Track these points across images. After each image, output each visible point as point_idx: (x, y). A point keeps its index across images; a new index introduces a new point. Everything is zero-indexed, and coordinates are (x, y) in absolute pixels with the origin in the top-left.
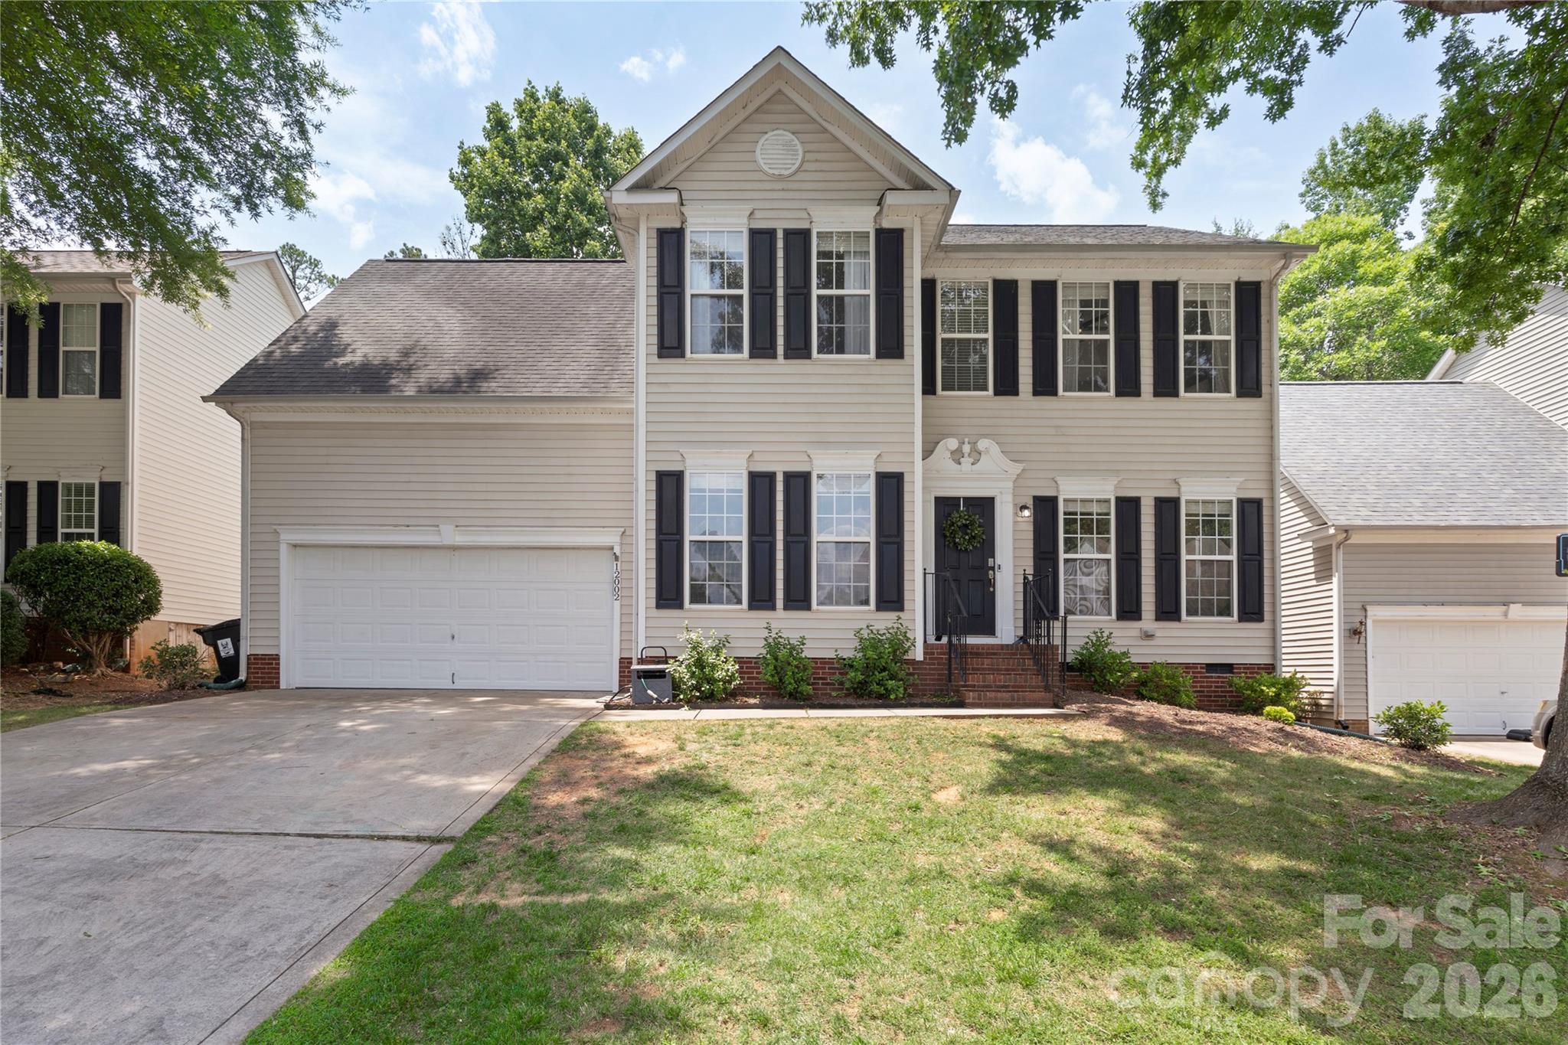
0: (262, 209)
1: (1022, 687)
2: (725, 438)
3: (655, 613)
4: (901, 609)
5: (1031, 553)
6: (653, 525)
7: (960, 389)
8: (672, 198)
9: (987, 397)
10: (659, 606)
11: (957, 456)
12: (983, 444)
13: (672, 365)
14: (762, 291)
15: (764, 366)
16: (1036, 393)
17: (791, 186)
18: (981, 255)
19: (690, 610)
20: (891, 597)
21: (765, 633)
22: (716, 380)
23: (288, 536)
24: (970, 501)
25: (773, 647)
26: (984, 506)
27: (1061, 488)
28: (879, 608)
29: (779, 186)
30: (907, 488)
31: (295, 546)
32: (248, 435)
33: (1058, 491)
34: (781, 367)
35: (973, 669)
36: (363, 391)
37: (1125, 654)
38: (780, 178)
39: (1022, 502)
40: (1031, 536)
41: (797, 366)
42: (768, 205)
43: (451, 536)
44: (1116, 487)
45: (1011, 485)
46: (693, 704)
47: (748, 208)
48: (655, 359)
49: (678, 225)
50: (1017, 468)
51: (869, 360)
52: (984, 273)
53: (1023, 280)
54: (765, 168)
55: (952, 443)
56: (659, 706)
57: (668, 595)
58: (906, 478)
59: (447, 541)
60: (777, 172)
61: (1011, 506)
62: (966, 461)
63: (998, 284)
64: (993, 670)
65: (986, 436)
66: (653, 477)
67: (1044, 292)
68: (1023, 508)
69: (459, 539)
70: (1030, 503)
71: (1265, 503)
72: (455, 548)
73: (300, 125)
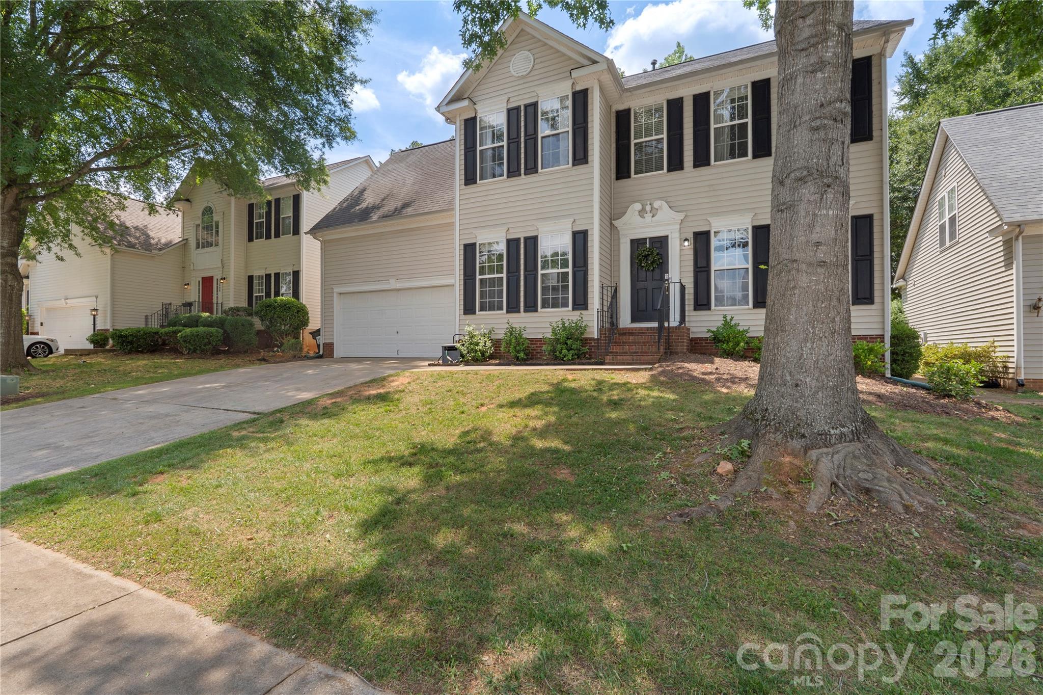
0: (334, 144)
1: (646, 353)
2: (488, 224)
3: (463, 317)
4: (586, 308)
5: (692, 268)
6: (462, 272)
7: (646, 172)
8: (465, 103)
9: (664, 174)
10: (465, 313)
11: (642, 213)
12: (657, 204)
13: (472, 188)
14: (513, 141)
15: (515, 181)
16: (695, 166)
17: (530, 79)
18: (657, 87)
19: (479, 315)
20: (581, 303)
21: (507, 326)
22: (492, 192)
23: (337, 290)
24: (653, 240)
25: (511, 331)
26: (661, 242)
27: (712, 225)
28: (574, 309)
29: (522, 82)
30: (590, 238)
31: (340, 294)
32: (323, 247)
33: (711, 227)
34: (523, 179)
35: (623, 343)
36: (359, 221)
37: (746, 331)
38: (523, 77)
39: (684, 236)
40: (692, 257)
41: (532, 178)
42: (517, 93)
43: (393, 284)
44: (752, 220)
45: (678, 227)
46: (467, 363)
47: (505, 98)
48: (463, 187)
49: (473, 115)
50: (681, 216)
51: (569, 168)
52: (660, 98)
53: (687, 96)
54: (515, 74)
55: (638, 206)
56: (452, 365)
57: (469, 309)
58: (589, 233)
59: (393, 287)
60: (520, 75)
61: (678, 240)
62: (648, 216)
63: (670, 102)
64: (635, 343)
65: (660, 199)
66: (462, 247)
67: (702, 101)
68: (686, 240)
69: (399, 285)
70: (691, 236)
71: (875, 217)
72: (399, 290)
73: (345, 104)
